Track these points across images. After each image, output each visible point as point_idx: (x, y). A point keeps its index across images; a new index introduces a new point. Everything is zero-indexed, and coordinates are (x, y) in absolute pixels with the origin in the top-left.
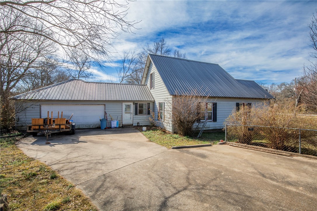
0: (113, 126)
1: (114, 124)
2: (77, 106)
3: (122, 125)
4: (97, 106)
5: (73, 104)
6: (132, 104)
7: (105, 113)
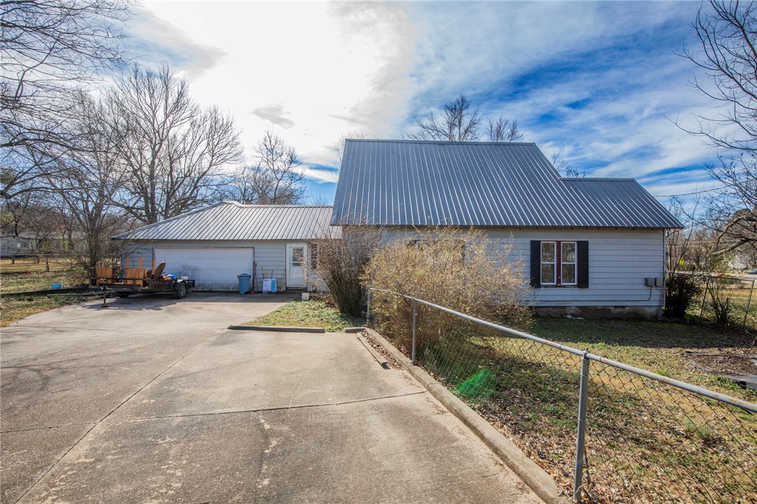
0: (265, 289)
1: (267, 286)
2: (207, 250)
3: (287, 288)
4: (241, 250)
5: (200, 248)
6: (305, 246)
7: (255, 265)
